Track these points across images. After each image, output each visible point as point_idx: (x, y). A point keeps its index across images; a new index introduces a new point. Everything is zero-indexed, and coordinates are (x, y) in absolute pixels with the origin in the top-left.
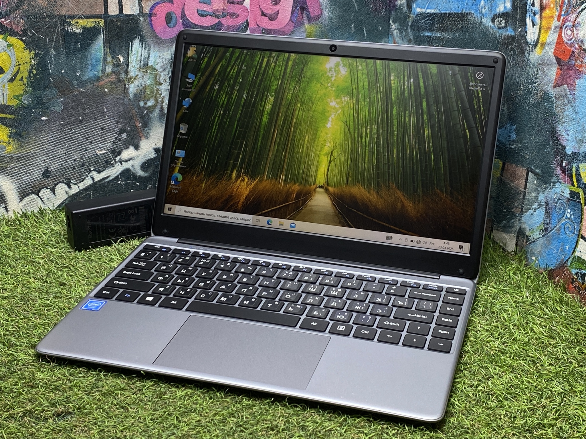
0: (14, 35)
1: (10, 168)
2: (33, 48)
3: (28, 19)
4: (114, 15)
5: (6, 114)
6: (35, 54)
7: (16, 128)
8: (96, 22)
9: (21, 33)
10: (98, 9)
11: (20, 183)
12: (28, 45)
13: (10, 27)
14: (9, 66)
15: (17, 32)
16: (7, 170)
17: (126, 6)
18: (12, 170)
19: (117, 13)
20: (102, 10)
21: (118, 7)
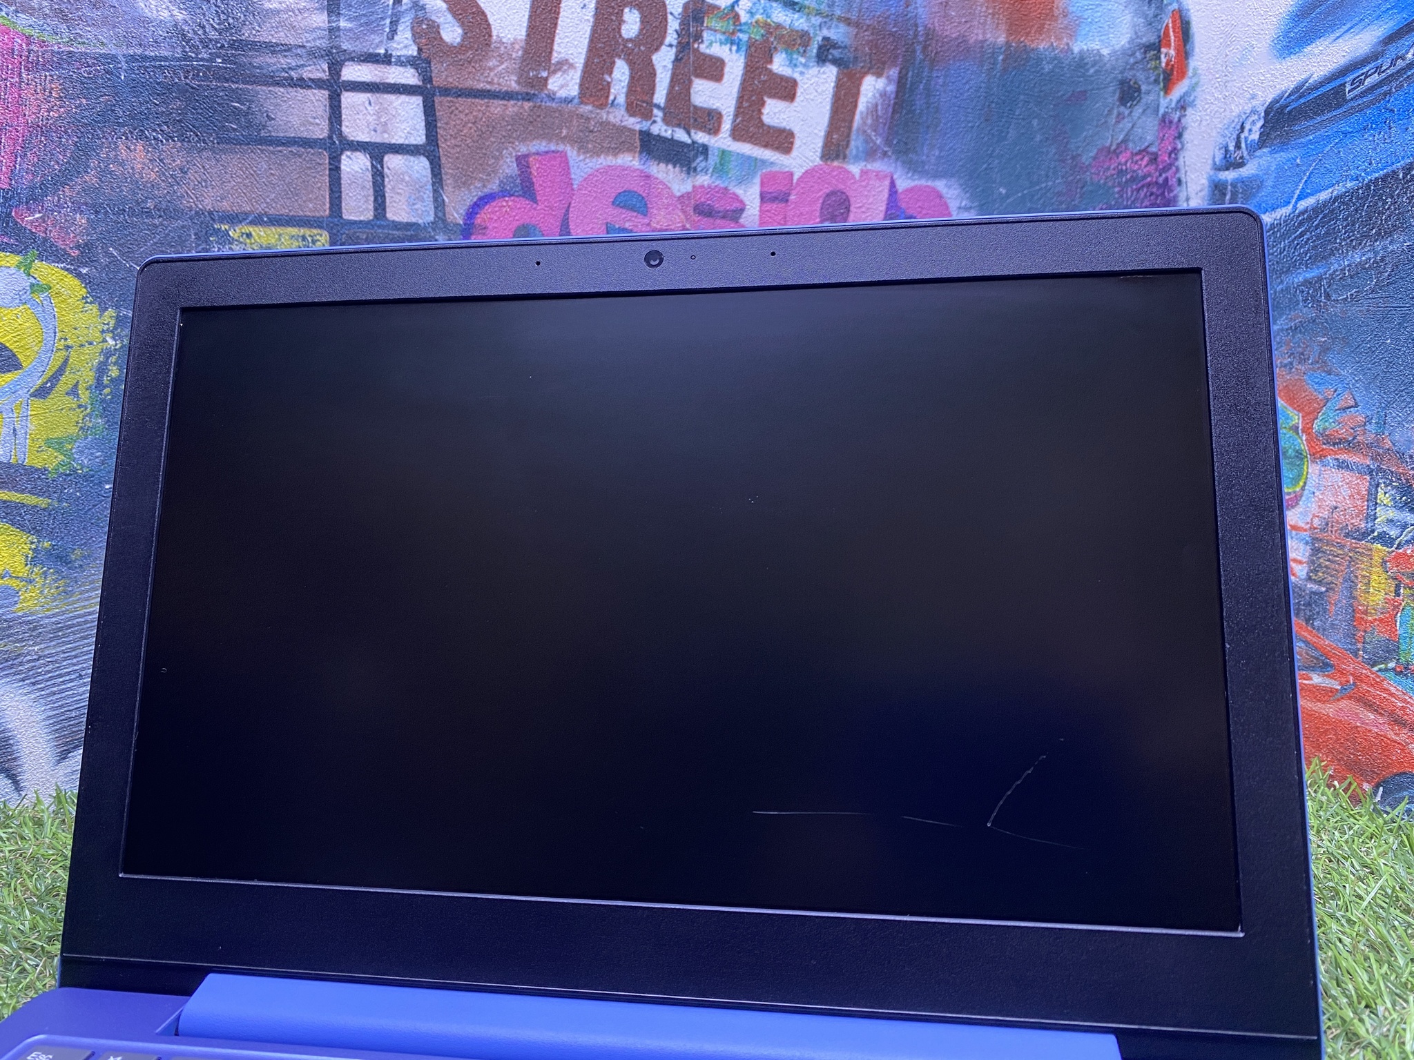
0: (53, 258)
1: (29, 658)
2: (111, 299)
3: (97, 212)
4: (361, 222)
5: (22, 492)
6: (118, 317)
7: (51, 535)
8: (304, 238)
9: (76, 253)
10: (310, 200)
11: (62, 706)
12: (98, 291)
13: (44, 235)
14: (36, 349)
15: (64, 250)
16: (21, 663)
17: (397, 198)
18: (37, 663)
19: (369, 215)
20: (325, 204)
21: (372, 199)
